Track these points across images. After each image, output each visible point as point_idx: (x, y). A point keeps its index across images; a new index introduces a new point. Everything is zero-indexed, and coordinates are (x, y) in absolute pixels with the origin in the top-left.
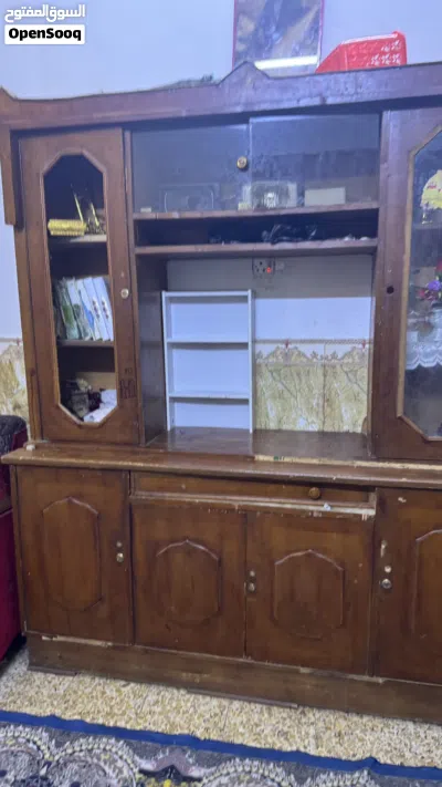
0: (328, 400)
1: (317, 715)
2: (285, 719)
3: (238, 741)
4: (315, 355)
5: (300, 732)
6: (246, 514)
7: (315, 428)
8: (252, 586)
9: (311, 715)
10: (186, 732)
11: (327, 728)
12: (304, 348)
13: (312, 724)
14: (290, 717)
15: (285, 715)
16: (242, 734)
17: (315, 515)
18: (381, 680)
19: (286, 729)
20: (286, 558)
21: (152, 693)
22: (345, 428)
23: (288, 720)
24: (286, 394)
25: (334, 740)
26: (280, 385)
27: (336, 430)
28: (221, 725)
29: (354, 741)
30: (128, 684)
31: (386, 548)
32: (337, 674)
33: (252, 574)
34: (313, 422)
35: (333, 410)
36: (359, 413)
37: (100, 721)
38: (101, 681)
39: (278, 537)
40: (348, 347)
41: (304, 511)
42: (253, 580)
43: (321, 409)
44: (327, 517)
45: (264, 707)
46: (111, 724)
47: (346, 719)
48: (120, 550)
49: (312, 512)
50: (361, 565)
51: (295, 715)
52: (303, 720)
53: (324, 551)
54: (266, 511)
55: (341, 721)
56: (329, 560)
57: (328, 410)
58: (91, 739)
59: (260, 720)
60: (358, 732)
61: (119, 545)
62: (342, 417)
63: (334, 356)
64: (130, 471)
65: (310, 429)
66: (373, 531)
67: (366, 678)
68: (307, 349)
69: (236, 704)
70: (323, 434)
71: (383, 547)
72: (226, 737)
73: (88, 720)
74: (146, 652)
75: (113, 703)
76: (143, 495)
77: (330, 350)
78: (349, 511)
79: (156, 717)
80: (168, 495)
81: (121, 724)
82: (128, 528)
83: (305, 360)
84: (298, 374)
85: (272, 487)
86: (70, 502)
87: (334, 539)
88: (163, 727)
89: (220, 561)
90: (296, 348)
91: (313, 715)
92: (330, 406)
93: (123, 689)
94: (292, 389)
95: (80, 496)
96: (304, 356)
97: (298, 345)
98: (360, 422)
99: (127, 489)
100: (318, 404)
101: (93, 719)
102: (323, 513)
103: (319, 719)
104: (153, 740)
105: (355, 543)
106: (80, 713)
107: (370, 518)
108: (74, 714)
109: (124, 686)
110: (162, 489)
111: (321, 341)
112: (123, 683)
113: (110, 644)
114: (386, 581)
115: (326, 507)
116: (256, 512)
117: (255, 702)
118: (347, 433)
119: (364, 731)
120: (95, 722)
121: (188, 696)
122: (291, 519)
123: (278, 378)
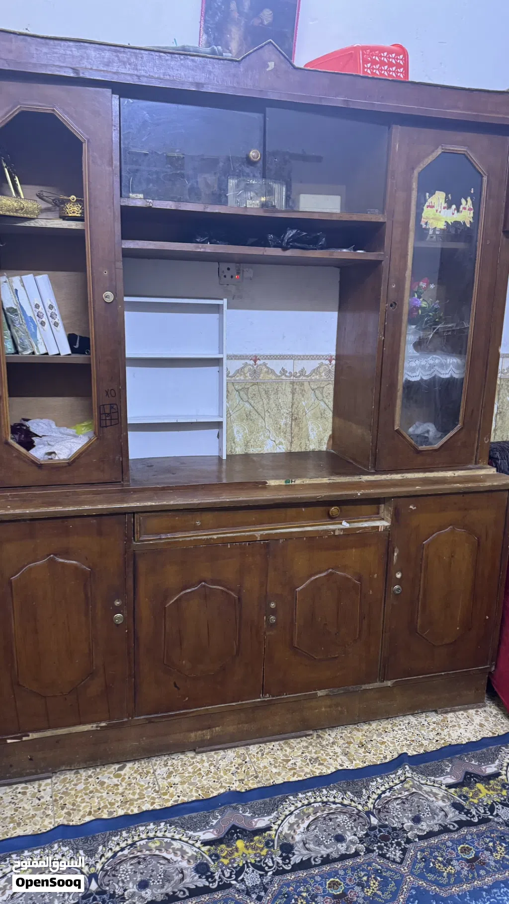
0: (296, 419)
1: (333, 735)
2: (307, 747)
3: (280, 781)
4: (284, 371)
5: (328, 755)
6: (268, 543)
7: (282, 449)
8: (273, 618)
9: (327, 736)
10: (222, 791)
11: (349, 743)
12: (273, 364)
13: (333, 743)
14: (311, 744)
15: (305, 744)
16: (279, 774)
17: (337, 533)
18: (389, 683)
19: (315, 756)
20: (308, 581)
21: (159, 767)
22: (312, 447)
23: (310, 748)
24: (254, 415)
25: (362, 750)
26: (247, 405)
27: (303, 450)
28: (252, 772)
29: (377, 746)
30: (124, 767)
31: (398, 555)
32: (350, 688)
33: (273, 605)
34: (281, 443)
35: (300, 429)
36: (325, 430)
37: (121, 812)
38: (90, 773)
39: (300, 562)
40: (315, 364)
41: (326, 531)
42: (274, 612)
43: (289, 429)
44: (347, 532)
45: (281, 742)
46: (136, 811)
47: (358, 730)
48: (118, 610)
49: (334, 531)
50: (376, 576)
51: (314, 740)
52: (324, 743)
53: (345, 568)
54: (289, 537)
55: (355, 732)
56: (349, 577)
57: (296, 430)
58: (124, 834)
59: (285, 755)
60: (375, 737)
61: (117, 603)
62: (308, 436)
63: (302, 372)
64: (133, 512)
65: (278, 451)
66: (387, 540)
67: (377, 685)
68: (276, 366)
69: (253, 749)
70: (290, 455)
71: (395, 554)
72: (266, 781)
73: (105, 816)
74: (150, 721)
75: (121, 790)
76: (149, 539)
77: (299, 366)
78: (366, 524)
79: (180, 787)
80: (179, 536)
81: (147, 807)
82: (130, 583)
83: (274, 377)
84: (267, 392)
85: (292, 512)
86: (52, 561)
87: (353, 556)
88: (195, 794)
89: (239, 599)
90: (265, 364)
91: (330, 736)
92: (298, 425)
93: (122, 773)
94: (260, 409)
95: (66, 554)
96: (273, 372)
97: (266, 361)
98: (326, 440)
99: (130, 535)
100: (286, 424)
101: (110, 813)
102: (344, 530)
103: (336, 737)
104: (193, 810)
105: (371, 555)
106: (90, 813)
107: (386, 528)
108: (84, 816)
109: (120, 769)
110: (174, 529)
111: (291, 357)
112: (117, 766)
113: (103, 724)
114: (397, 587)
115: (345, 525)
116: (278, 540)
117: (270, 741)
118: (313, 452)
119: (379, 735)
120: (115, 815)
121: (199, 757)
122: (313, 542)
123: (245, 397)
